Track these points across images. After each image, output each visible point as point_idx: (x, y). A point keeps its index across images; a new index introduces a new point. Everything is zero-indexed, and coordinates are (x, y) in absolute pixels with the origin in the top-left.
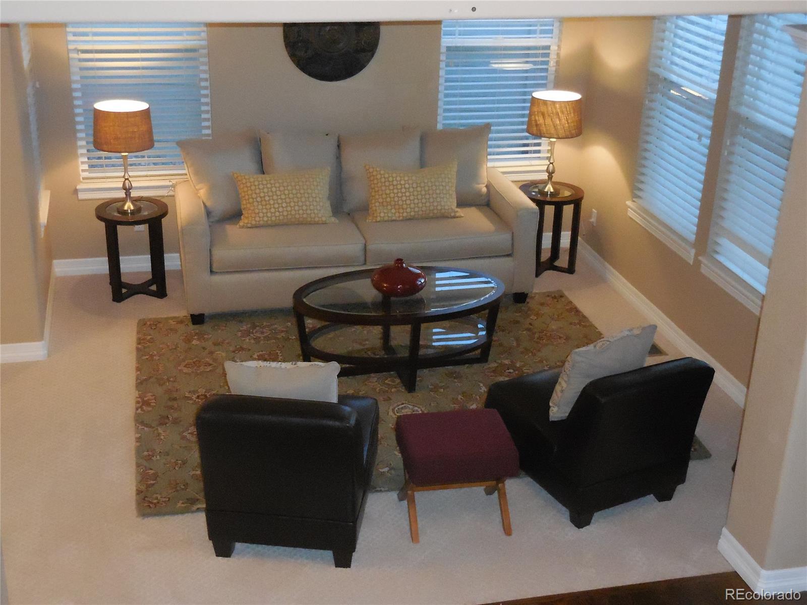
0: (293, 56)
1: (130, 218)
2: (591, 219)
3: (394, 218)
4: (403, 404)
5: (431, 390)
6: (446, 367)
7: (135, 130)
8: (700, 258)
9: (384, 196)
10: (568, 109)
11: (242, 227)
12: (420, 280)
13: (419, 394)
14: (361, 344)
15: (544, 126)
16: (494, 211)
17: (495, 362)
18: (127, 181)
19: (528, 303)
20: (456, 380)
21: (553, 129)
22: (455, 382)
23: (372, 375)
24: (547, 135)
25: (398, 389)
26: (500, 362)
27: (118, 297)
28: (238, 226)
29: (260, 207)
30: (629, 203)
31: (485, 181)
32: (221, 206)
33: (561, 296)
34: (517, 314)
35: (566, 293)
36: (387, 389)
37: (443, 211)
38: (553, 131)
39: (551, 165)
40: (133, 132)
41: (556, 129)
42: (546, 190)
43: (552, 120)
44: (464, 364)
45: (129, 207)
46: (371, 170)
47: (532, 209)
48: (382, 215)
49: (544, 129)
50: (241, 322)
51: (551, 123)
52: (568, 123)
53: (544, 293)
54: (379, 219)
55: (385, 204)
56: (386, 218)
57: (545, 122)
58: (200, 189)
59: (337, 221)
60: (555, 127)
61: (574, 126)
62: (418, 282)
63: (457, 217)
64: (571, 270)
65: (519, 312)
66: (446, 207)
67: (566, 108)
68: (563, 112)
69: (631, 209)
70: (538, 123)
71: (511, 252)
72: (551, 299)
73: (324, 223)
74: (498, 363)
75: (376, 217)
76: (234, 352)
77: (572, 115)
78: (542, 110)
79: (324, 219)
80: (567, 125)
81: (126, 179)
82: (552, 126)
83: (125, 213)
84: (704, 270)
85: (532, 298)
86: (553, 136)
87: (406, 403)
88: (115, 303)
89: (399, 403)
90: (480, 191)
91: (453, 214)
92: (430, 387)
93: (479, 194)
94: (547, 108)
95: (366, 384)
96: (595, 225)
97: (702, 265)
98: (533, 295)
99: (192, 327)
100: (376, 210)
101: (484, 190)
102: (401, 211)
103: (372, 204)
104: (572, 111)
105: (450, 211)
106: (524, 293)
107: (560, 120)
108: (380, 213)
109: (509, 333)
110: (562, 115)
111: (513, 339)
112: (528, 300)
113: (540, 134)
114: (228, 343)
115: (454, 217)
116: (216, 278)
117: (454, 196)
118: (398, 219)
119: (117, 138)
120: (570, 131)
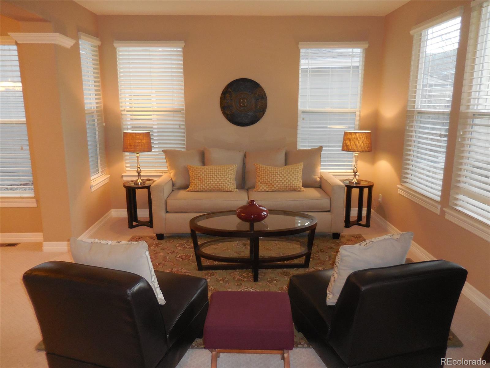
0: (224, 113)
1: (140, 186)
2: (379, 199)
3: (267, 190)
4: (248, 288)
5: (269, 281)
6: (283, 269)
7: (140, 142)
8: (444, 209)
9: (263, 179)
10: (363, 136)
11: (189, 191)
12: (264, 213)
13: (260, 283)
14: (238, 253)
15: (350, 146)
16: (323, 190)
17: (314, 268)
18: (139, 169)
19: (340, 239)
20: (286, 277)
21: (355, 147)
22: (285, 278)
23: (237, 270)
24: (351, 150)
25: (249, 279)
26: (316, 268)
27: (131, 226)
28: (186, 191)
29: (198, 181)
30: (399, 186)
31: (319, 175)
32: (180, 182)
33: (360, 237)
34: (332, 244)
35: (363, 236)
36: (242, 279)
37: (294, 187)
38: (355, 148)
39: (355, 168)
40: (138, 143)
41: (357, 147)
42: (353, 181)
43: (354, 142)
44: (294, 268)
45: (140, 182)
46: (257, 166)
47: (342, 185)
48: (261, 188)
49: (350, 147)
50: (182, 240)
51: (354, 144)
52: (363, 144)
53: (351, 235)
54: (259, 190)
55: (263, 183)
56: (263, 190)
57: (350, 144)
58: (171, 173)
59: (238, 191)
60: (356, 146)
61: (367, 146)
62: (262, 213)
63: (301, 191)
64: (367, 225)
65: (335, 243)
66: (295, 185)
67: (362, 136)
68: (360, 138)
69: (401, 189)
70: (347, 144)
71: (329, 209)
72: (354, 238)
73: (231, 191)
74: (315, 269)
75: (258, 189)
76: (169, 253)
77: (366, 140)
78: (349, 138)
79: (230, 189)
80: (363, 145)
81: (138, 168)
82: (355, 146)
83: (138, 184)
84: (447, 217)
85: (343, 237)
86: (355, 151)
87: (250, 288)
88: (129, 229)
89: (245, 287)
90: (316, 179)
91: (299, 189)
92: (268, 279)
93: (316, 181)
94: (352, 136)
95: (231, 275)
96: (381, 202)
97: (446, 214)
98: (344, 236)
99: (156, 240)
100: (258, 186)
101: (319, 179)
102: (271, 186)
103: (257, 183)
104: (365, 138)
105: (298, 187)
106: (337, 233)
107: (359, 142)
108: (260, 187)
109: (326, 253)
110: (360, 140)
111: (327, 256)
112: (340, 238)
113: (348, 150)
114: (168, 249)
115: (300, 191)
116: (168, 215)
117: (301, 180)
118: (269, 190)
119: (130, 145)
120: (365, 148)
